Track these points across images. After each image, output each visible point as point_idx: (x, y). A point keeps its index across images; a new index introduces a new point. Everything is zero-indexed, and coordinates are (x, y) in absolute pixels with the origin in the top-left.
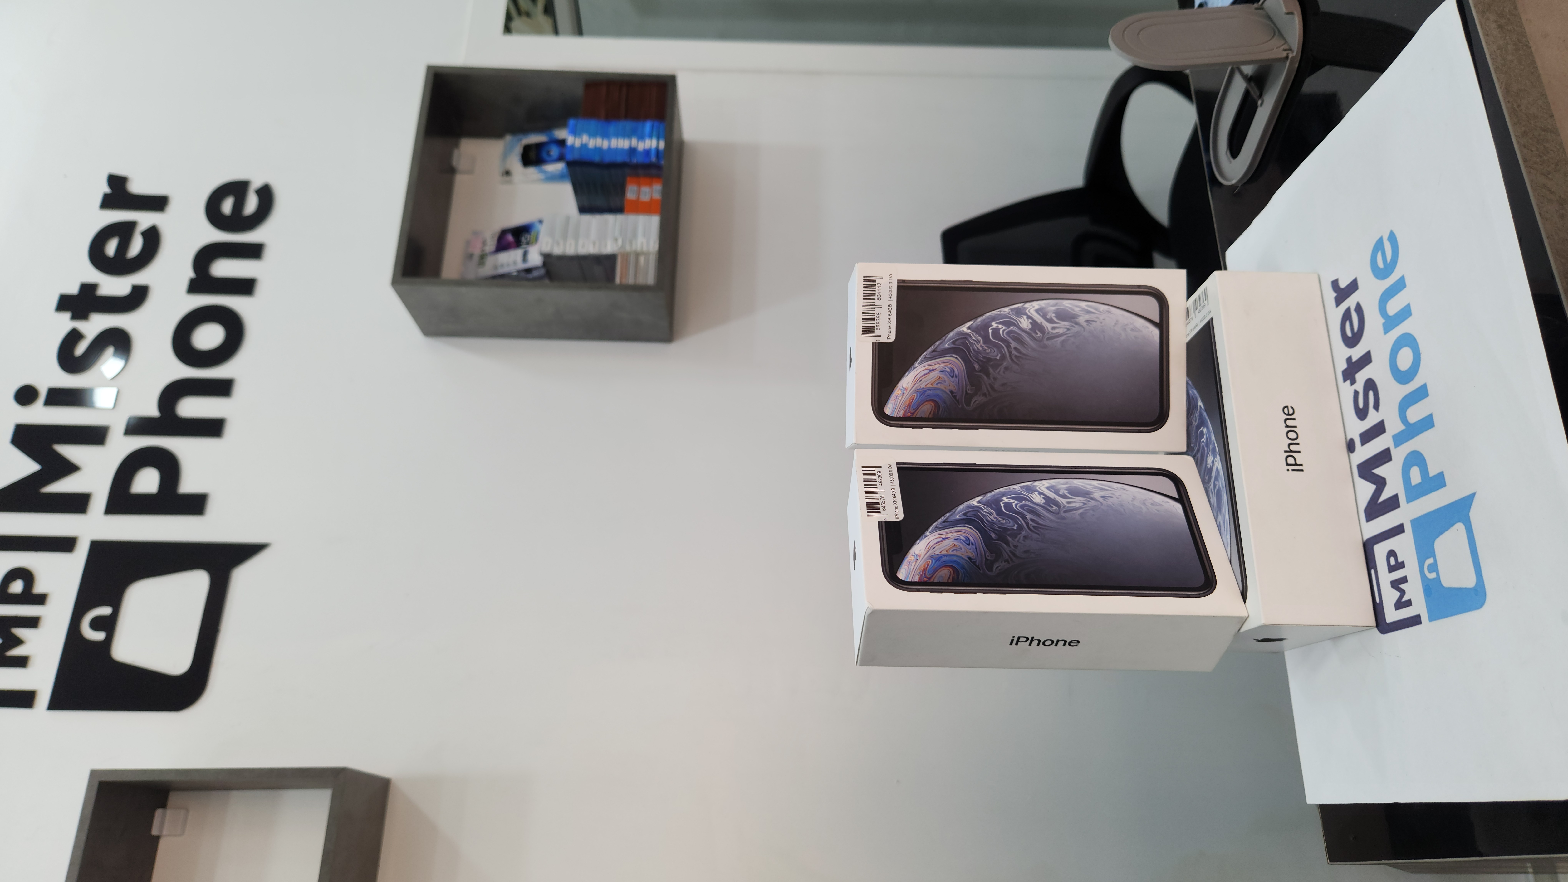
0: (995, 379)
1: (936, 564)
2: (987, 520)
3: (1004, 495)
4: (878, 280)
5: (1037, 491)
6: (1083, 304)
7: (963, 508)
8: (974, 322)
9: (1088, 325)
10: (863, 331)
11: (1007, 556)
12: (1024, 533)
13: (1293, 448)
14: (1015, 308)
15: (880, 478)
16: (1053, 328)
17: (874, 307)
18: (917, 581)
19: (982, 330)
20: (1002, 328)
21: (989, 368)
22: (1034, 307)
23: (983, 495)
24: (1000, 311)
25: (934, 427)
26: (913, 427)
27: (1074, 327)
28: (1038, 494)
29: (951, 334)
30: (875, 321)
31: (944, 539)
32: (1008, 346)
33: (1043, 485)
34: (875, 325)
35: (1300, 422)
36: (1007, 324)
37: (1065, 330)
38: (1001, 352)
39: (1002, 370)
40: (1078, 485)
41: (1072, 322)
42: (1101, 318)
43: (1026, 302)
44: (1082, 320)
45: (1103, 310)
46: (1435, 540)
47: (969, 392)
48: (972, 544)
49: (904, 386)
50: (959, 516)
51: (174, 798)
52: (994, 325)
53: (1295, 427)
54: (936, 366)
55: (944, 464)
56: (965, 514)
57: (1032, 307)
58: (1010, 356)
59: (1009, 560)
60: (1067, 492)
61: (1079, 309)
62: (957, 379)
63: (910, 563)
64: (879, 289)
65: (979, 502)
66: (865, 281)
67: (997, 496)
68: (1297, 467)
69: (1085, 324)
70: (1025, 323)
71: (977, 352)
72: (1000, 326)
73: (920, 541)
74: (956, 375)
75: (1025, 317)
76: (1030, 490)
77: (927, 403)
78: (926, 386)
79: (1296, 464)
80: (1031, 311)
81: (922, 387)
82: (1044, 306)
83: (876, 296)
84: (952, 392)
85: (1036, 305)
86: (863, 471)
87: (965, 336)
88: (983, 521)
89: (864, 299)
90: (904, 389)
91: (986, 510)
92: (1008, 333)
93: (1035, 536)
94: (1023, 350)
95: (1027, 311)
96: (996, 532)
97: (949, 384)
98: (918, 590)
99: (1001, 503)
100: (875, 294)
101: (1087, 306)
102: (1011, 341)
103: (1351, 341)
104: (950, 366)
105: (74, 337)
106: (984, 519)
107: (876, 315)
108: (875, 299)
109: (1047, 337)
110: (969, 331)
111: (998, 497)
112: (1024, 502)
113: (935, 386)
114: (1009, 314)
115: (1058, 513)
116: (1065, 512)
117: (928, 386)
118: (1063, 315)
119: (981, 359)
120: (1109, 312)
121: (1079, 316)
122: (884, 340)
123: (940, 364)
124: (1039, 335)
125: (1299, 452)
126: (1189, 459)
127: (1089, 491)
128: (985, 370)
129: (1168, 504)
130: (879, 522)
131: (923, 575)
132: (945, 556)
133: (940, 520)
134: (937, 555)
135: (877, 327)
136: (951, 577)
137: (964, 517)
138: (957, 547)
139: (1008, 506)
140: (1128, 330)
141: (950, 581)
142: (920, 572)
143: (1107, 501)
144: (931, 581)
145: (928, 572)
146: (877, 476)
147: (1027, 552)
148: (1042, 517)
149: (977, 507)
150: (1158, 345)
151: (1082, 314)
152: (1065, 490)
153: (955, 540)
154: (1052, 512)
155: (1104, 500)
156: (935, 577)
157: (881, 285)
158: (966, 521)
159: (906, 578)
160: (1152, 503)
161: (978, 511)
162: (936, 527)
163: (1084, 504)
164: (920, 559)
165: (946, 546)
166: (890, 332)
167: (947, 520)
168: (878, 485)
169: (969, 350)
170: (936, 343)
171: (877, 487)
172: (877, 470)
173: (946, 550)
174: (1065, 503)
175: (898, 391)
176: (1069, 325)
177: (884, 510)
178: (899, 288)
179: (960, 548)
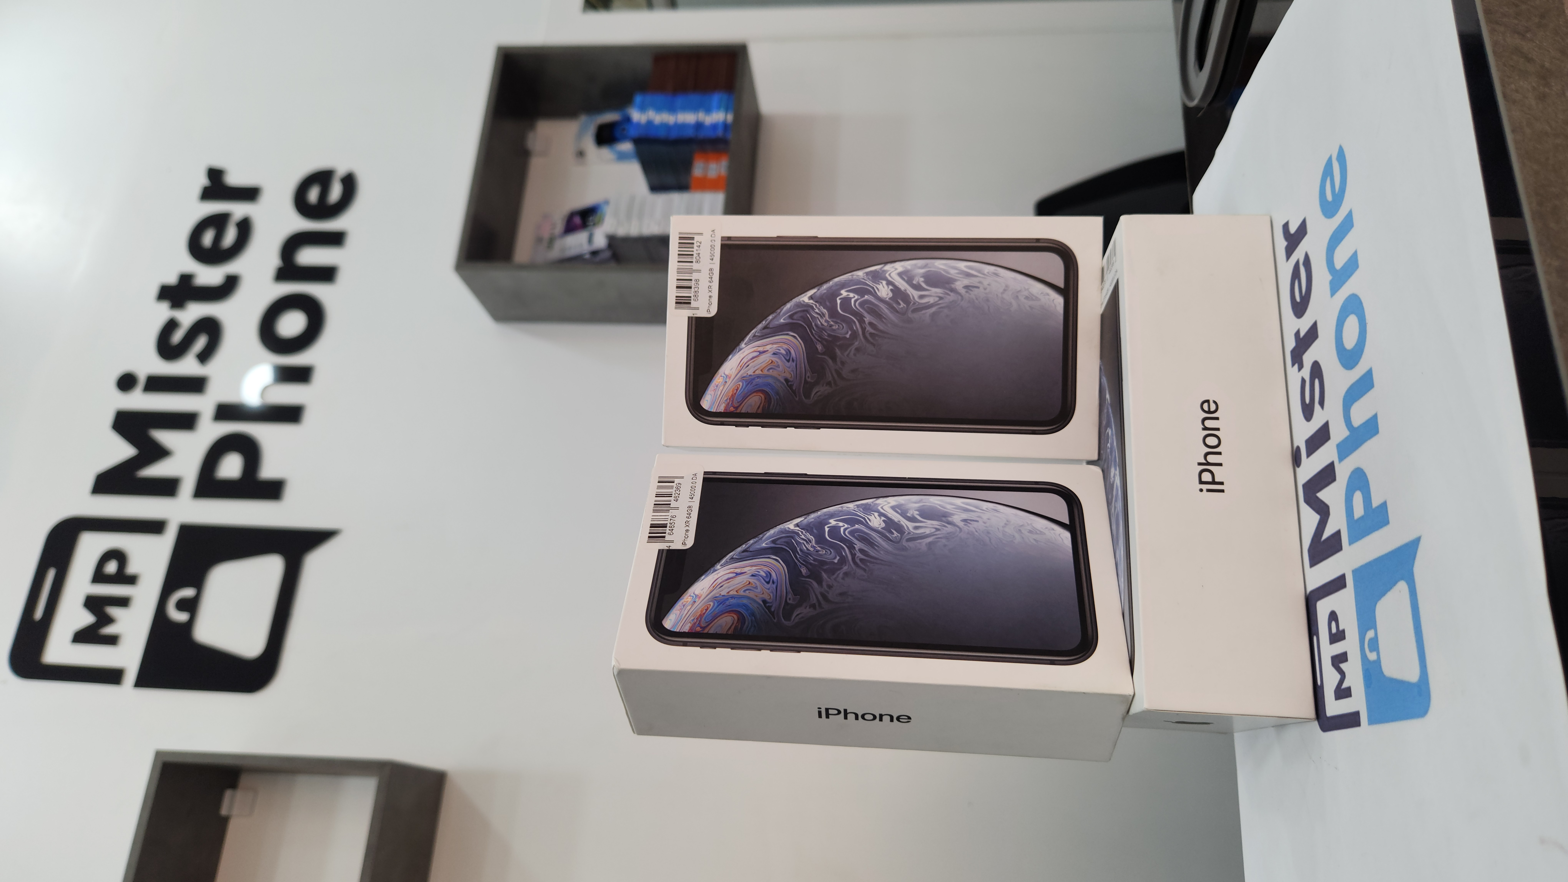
0: (843, 363)
1: (717, 609)
2: (801, 550)
3: (832, 516)
4: (697, 238)
5: (878, 512)
6: (962, 265)
7: (775, 532)
8: (818, 290)
9: (967, 292)
10: (677, 303)
11: (815, 599)
12: (845, 568)
13: (1211, 459)
14: (871, 272)
15: (677, 492)
16: (921, 297)
17: (691, 271)
18: (687, 631)
19: (827, 300)
20: (854, 297)
21: (836, 349)
22: (896, 269)
23: (805, 516)
24: (852, 276)
25: (763, 426)
26: (738, 425)
27: (949, 295)
28: (879, 516)
29: (788, 306)
30: (693, 290)
31: (737, 574)
32: (861, 320)
33: (887, 504)
34: (691, 295)
35: (1224, 423)
36: (861, 292)
37: (937, 299)
38: (851, 329)
39: (853, 351)
40: (935, 504)
41: (945, 288)
42: (986, 283)
43: (886, 263)
44: (959, 285)
45: (988, 273)
46: (1376, 604)
47: (809, 380)
48: (773, 582)
49: (727, 373)
50: (766, 544)
51: (245, 780)
52: (844, 293)
53: (1218, 429)
54: (768, 348)
55: (766, 474)
56: (774, 542)
57: (894, 270)
58: (864, 334)
59: (817, 604)
60: (917, 513)
61: (956, 271)
62: (794, 364)
64: (698, 248)
65: (797, 525)
66: (680, 238)
67: (822, 518)
68: (1215, 486)
69: (963, 291)
70: (884, 291)
71: (821, 329)
72: (851, 295)
73: (706, 577)
74: (793, 359)
75: (884, 282)
76: (868, 509)
77: (755, 394)
78: (754, 372)
79: (1214, 482)
80: (893, 275)
81: (749, 374)
82: (909, 267)
83: (694, 258)
84: (787, 380)
85: (899, 266)
86: (659, 482)
87: (806, 308)
88: (795, 551)
89: (679, 262)
90: (727, 376)
91: (803, 537)
92: (861, 304)
93: (860, 572)
94: (881, 326)
95: (887, 275)
96: (810, 566)
97: (785, 370)
98: (685, 644)
99: (826, 527)
100: (692, 255)
101: (966, 267)
102: (866, 314)
103: (1300, 308)
104: (785, 346)
105: (171, 326)
106: (798, 549)
107: (693, 282)
108: (692, 262)
109: (913, 308)
110: (811, 301)
111: (824, 519)
112: (857, 526)
113: (766, 372)
114: (864, 279)
115: (898, 542)
116: (909, 540)
117: (757, 372)
118: (935, 280)
119: (826, 337)
120: (996, 275)
121: (956, 280)
122: (702, 314)
123: (772, 344)
124: (902, 306)
125: (1220, 465)
126: (1097, 470)
127: (948, 512)
128: (830, 351)
129: (1052, 531)
130: (659, 550)
131: (695, 623)
132: (733, 597)
133: (739, 549)
134: (723, 596)
135: (695, 298)
136: (733, 627)
137: (773, 545)
138: (753, 585)
139: (834, 531)
140: (1022, 298)
141: (730, 632)
142: (694, 619)
143: (969, 527)
144: (706, 631)
145: (705, 619)
146: (675, 489)
147: (842, 594)
148: (876, 547)
149: (793, 532)
150: (1061, 318)
151: (960, 277)
152: (915, 510)
153: (753, 575)
154: (891, 540)
155: (965, 525)
156: (712, 627)
157: (701, 243)
158: (774, 550)
159: (674, 626)
160: (1030, 530)
161: (793, 537)
162: (732, 558)
163: (937, 530)
164: (698, 601)
165: (738, 584)
166: (710, 304)
167: (748, 549)
168: (673, 501)
169: (810, 326)
170: (768, 318)
171: (670, 504)
172: (677, 481)
173: (736, 590)
174: (911, 529)
175: (719, 379)
176: (943, 292)
177: (671, 534)
178: (724, 247)
179: (756, 588)
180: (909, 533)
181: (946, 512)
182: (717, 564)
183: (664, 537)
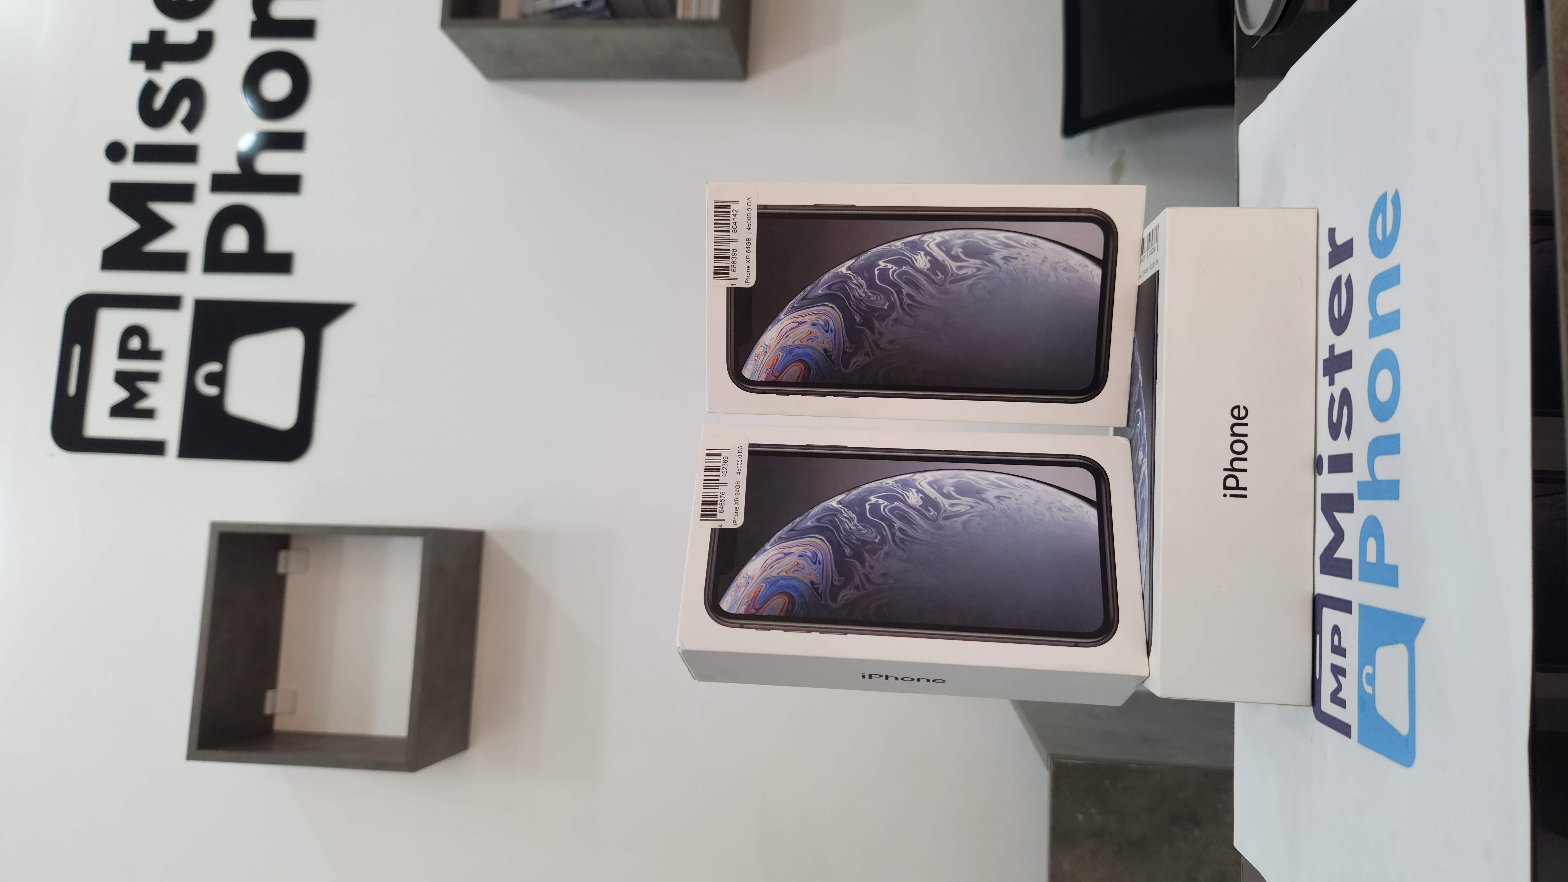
0: (881, 334)
1: (769, 590)
2: (844, 529)
3: (872, 492)
4: (733, 206)
5: (916, 488)
6: (1001, 235)
7: (819, 510)
8: (856, 260)
9: (1005, 263)
10: (715, 273)
11: (859, 580)
12: (886, 548)
13: (1237, 465)
14: (909, 242)
15: (725, 466)
16: (959, 268)
17: (729, 241)
18: (743, 613)
19: (865, 271)
20: (892, 268)
21: (874, 320)
22: (935, 240)
23: (846, 493)
24: (890, 246)
25: (804, 394)
26: (779, 393)
27: (987, 266)
28: (917, 492)
29: (826, 276)
30: (730, 260)
31: (786, 554)
32: (899, 292)
33: (924, 479)
34: (730, 265)
35: (1253, 429)
36: (899, 263)
37: (975, 270)
38: (889, 300)
39: (890, 323)
40: (970, 479)
41: (984, 259)
42: (1024, 253)
43: (924, 233)
44: (997, 256)
45: (1027, 243)
46: (1377, 647)
47: (847, 350)
48: (820, 563)
49: (767, 343)
50: (811, 523)
51: (294, 545)
52: (882, 264)
53: (1246, 435)
54: (807, 318)
55: (808, 446)
56: (818, 520)
57: (932, 240)
58: (901, 305)
59: (861, 586)
60: (953, 489)
61: (996, 242)
62: (833, 335)
63: (738, 587)
64: (734, 217)
65: (840, 502)
66: (716, 207)
67: (863, 494)
68: (1238, 491)
69: (1001, 262)
70: (922, 262)
71: (859, 300)
72: (889, 266)
73: (757, 557)
74: (831, 330)
75: (922, 253)
76: (906, 485)
77: (794, 364)
78: (793, 343)
79: (1237, 488)
80: (931, 245)
81: (789, 344)
82: (948, 238)
83: (731, 227)
84: (825, 350)
85: (938, 237)
86: (707, 455)
87: (844, 279)
88: (838, 530)
89: (715, 231)
90: (767, 346)
91: (845, 515)
92: (899, 275)
93: (900, 552)
94: (918, 297)
95: (925, 246)
96: (853, 546)
97: (823, 341)
98: (742, 626)
99: (867, 504)
100: (729, 224)
101: (1005, 237)
102: (903, 285)
103: (1337, 325)
104: (824, 317)
105: (150, 89)
106: (841, 528)
107: (731, 252)
108: (729, 231)
109: (950, 279)
110: (849, 272)
111: (865, 496)
112: (896, 503)
113: (805, 343)
114: (902, 249)
115: (935, 521)
116: (946, 518)
117: (796, 342)
118: (974, 251)
119: (864, 308)
120: (1035, 245)
121: (994, 251)
122: (741, 284)
123: (811, 315)
124: (940, 277)
125: (1245, 470)
126: (1124, 442)
127: (982, 488)
128: (868, 323)
129: (1080, 509)
130: (712, 529)
131: (749, 605)
132: (783, 578)
133: (787, 528)
134: (774, 577)
135: (733, 268)
136: (785, 609)
137: (817, 524)
138: (800, 566)
139: (875, 507)
140: (1060, 270)
141: (782, 614)
142: (748, 601)
143: (1002, 504)
144: (760, 613)
145: (758, 601)
146: (722, 463)
147: (884, 575)
148: (914, 526)
149: (836, 510)
150: (1099, 290)
151: (999, 248)
152: (951, 486)
153: (800, 556)
154: (928, 519)
155: (998, 502)
156: (765, 609)
157: (737, 212)
158: (818, 529)
159: (730, 608)
160: (1059, 508)
161: (835, 515)
162: (780, 538)
163: (972, 507)
164: (751, 583)
165: (787, 565)
166: (748, 274)
167: (795, 528)
168: (721, 476)
169: (848, 298)
170: (806, 289)
171: (718, 480)
172: (724, 454)
173: (785, 571)
174: (947, 506)
175: (759, 349)
176: (981, 263)
177: (722, 512)
178: (760, 216)
179: (804, 568)
180: (945, 511)
181: (980, 488)
182: (767, 544)
183: (715, 515)
